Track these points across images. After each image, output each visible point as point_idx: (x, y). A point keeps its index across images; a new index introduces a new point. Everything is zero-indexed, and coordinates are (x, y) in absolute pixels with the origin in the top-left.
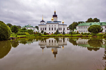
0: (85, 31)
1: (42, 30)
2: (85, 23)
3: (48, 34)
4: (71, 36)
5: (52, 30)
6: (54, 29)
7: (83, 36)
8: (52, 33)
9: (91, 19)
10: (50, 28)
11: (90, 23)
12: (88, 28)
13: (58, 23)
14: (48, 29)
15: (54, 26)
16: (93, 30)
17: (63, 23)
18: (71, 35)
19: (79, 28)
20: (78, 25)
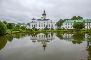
0: (70, 27)
1: (33, 26)
2: (70, 20)
3: (39, 30)
4: (58, 32)
6: (43, 26)
7: (68, 32)
8: (42, 29)
9: (75, 16)
10: (40, 25)
11: (74, 20)
13: (47, 20)
14: (38, 26)
15: (43, 23)
16: (77, 26)
17: (51, 20)
19: (65, 25)
20: (64, 22)
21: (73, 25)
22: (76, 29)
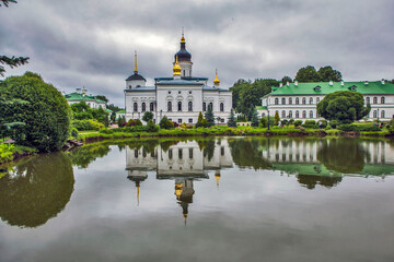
0: (305, 110)
1: (148, 109)
2: (296, 83)
3: (176, 125)
4: (265, 134)
5: (180, 109)
6: (185, 107)
7: (307, 134)
8: (191, 120)
9: (310, 68)
10: (170, 104)
11: (315, 85)
12: (314, 101)
13: (200, 82)
14: (162, 105)
15: (185, 94)
16: (338, 110)
17: (217, 83)
18: (265, 130)
20: (273, 93)
21: (318, 106)
22: (336, 121)
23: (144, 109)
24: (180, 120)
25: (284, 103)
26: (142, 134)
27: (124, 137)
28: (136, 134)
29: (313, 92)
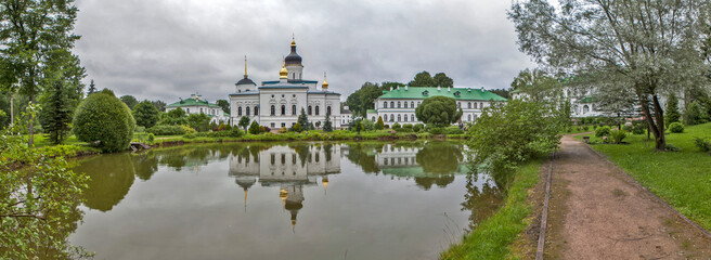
0: (407, 116)
1: (244, 114)
2: (406, 88)
3: (267, 130)
4: (355, 138)
5: (283, 113)
6: (289, 111)
7: (398, 138)
8: (283, 125)
9: (426, 73)
10: (273, 108)
11: (423, 89)
12: (416, 106)
13: (306, 85)
14: (265, 110)
15: (288, 97)
16: (432, 114)
17: (325, 86)
18: (355, 134)
19: (385, 107)
20: (383, 96)
21: (417, 109)
22: (430, 125)
23: (240, 114)
24: (273, 125)
25: (392, 107)
26: (224, 139)
27: (206, 142)
28: (218, 139)
29: (421, 96)
